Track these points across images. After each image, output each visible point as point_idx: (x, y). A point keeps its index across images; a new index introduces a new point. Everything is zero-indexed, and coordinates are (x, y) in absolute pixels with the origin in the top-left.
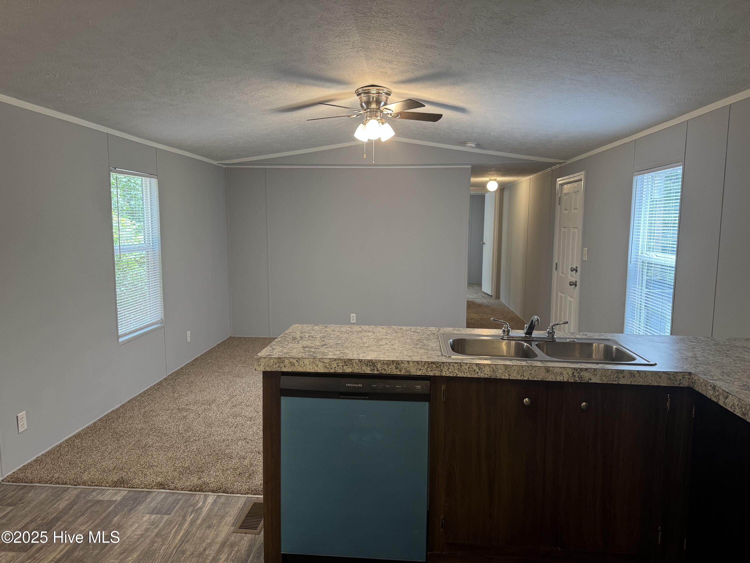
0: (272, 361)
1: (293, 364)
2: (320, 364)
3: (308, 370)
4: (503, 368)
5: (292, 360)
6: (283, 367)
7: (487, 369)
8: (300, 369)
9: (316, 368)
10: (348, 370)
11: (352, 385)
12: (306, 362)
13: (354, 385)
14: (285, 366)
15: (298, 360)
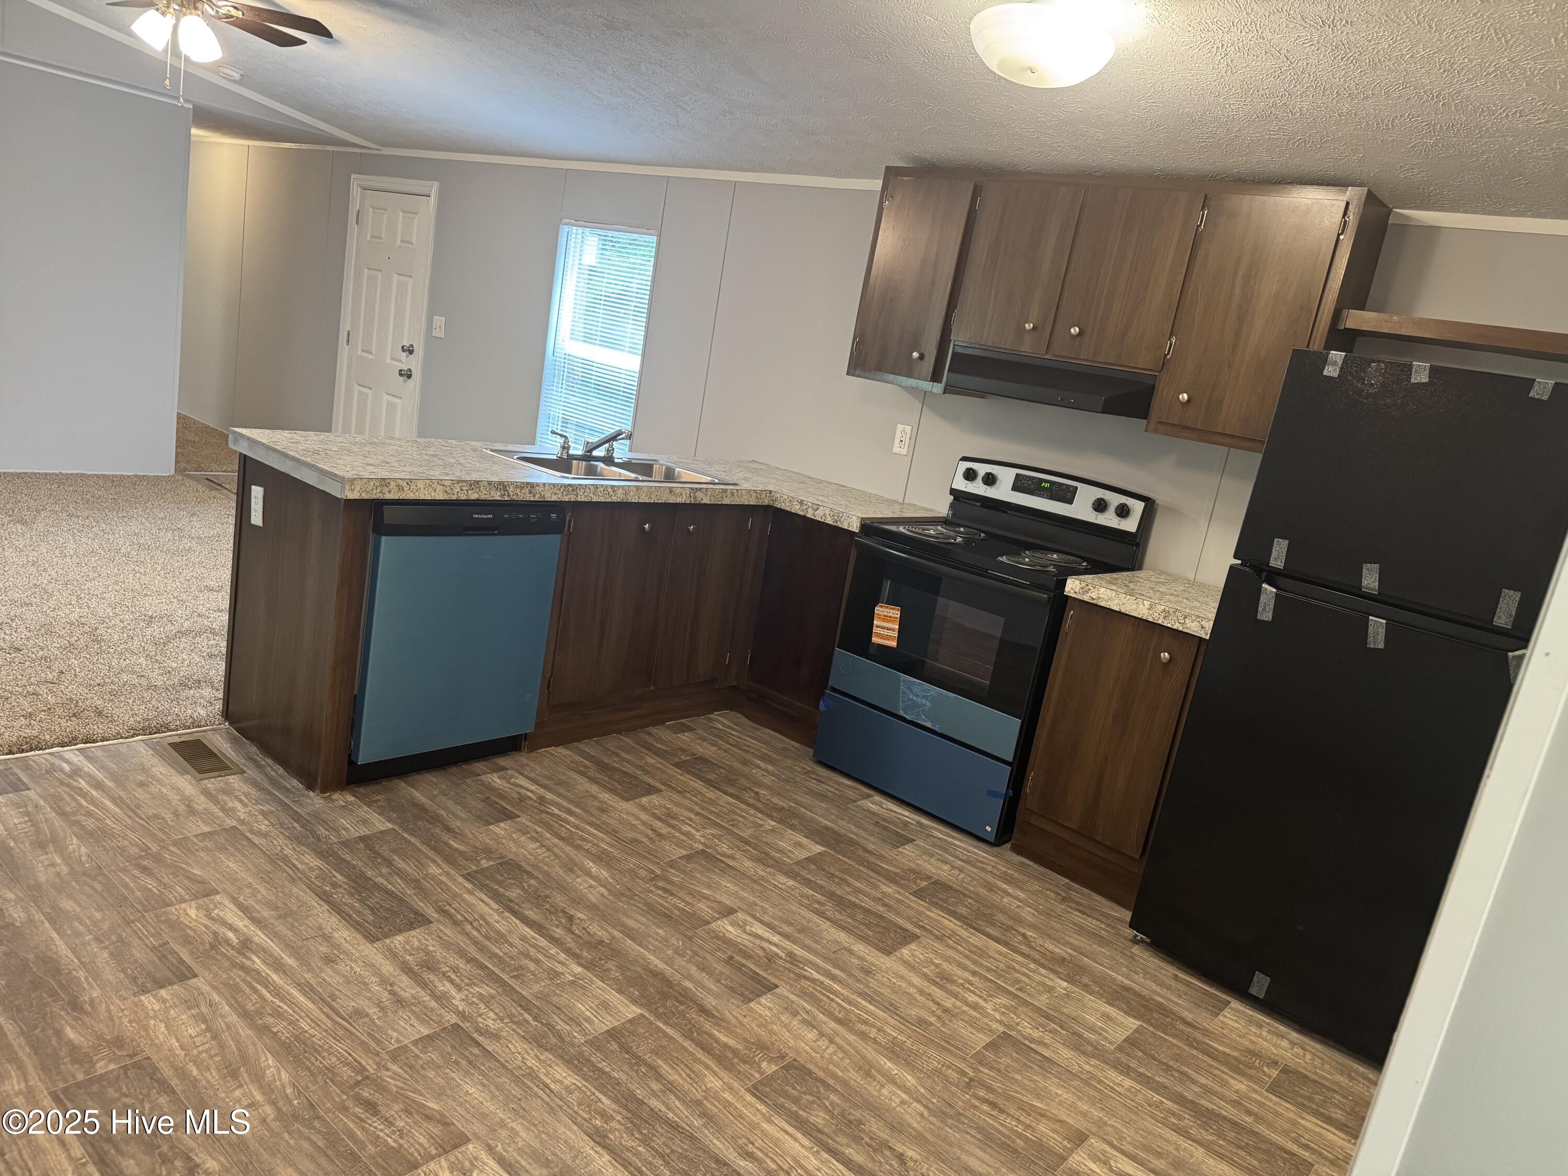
0: (372, 484)
1: (400, 488)
2: (439, 488)
3: (422, 497)
4: (635, 489)
5: (401, 483)
6: (386, 492)
7: (621, 491)
8: (411, 496)
9: (433, 494)
10: (474, 496)
11: (480, 516)
12: (420, 484)
13: (483, 516)
14: (389, 492)
15: (409, 482)
